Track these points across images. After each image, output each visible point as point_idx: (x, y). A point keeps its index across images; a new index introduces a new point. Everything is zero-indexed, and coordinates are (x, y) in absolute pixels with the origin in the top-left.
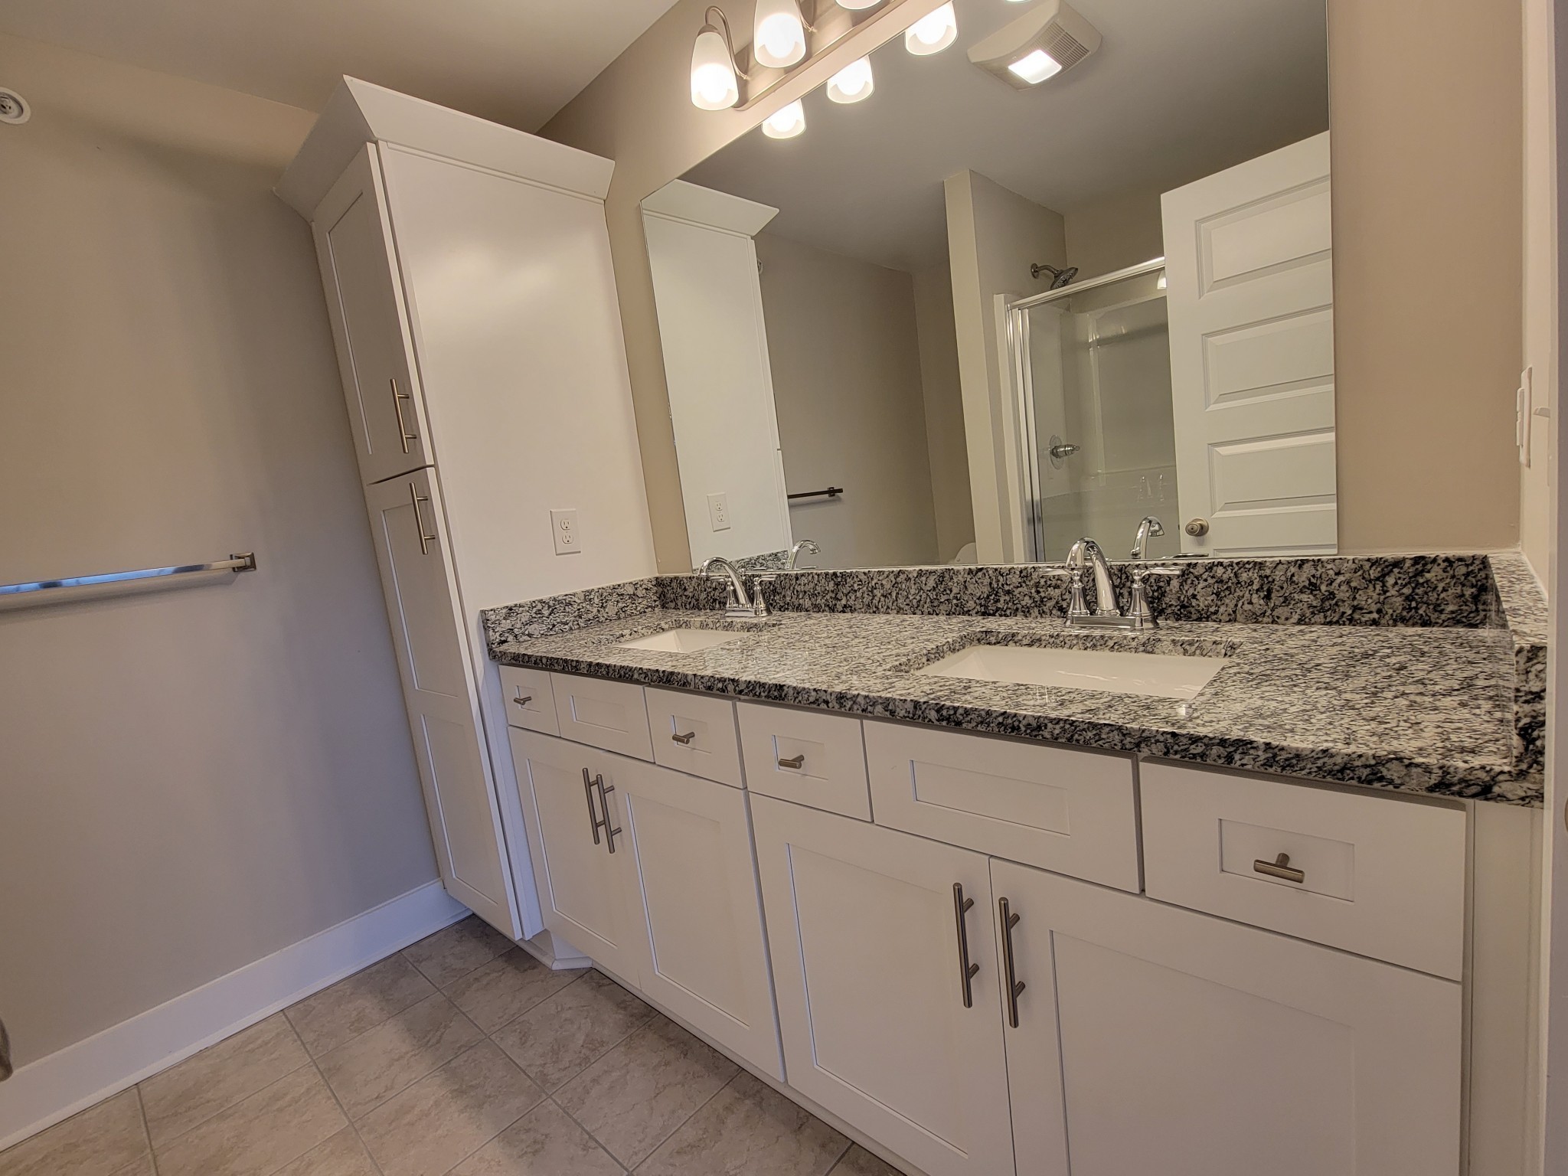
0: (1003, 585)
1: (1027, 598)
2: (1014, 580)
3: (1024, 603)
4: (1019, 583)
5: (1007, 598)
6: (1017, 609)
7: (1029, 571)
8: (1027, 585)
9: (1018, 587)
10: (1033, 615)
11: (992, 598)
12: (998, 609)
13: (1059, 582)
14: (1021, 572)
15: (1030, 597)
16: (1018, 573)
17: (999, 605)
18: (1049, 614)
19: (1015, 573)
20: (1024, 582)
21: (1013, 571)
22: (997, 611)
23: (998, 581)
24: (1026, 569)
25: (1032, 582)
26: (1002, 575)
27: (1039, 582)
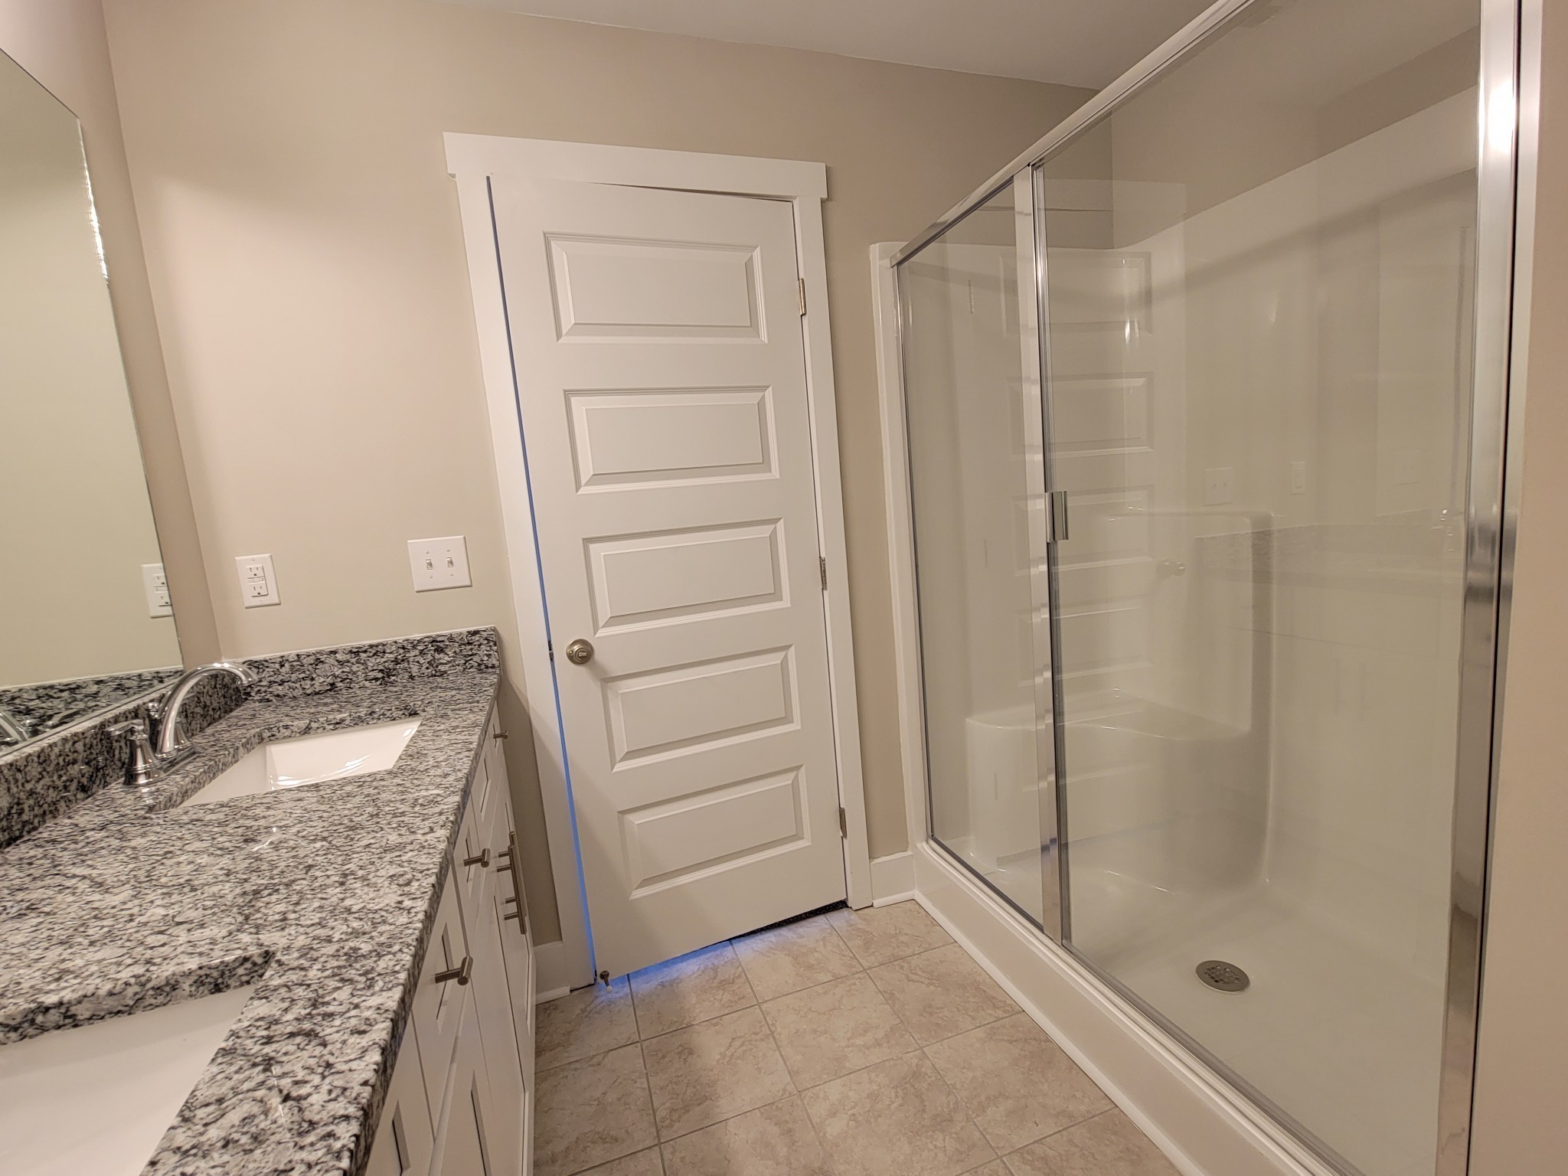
0: (23, 784)
1: (51, 790)
2: (34, 773)
3: (49, 800)
4: (40, 773)
5: (31, 802)
6: (44, 813)
7: (46, 751)
8: (48, 773)
9: (40, 779)
10: (61, 810)
11: (14, 811)
12: (25, 823)
13: (76, 754)
14: (39, 757)
15: (54, 787)
16: (36, 759)
17: (25, 817)
18: (74, 802)
19: (33, 760)
20: (45, 770)
21: (30, 759)
22: (24, 827)
23: (17, 781)
24: (43, 750)
25: (52, 766)
26: (19, 771)
27: (58, 764)
